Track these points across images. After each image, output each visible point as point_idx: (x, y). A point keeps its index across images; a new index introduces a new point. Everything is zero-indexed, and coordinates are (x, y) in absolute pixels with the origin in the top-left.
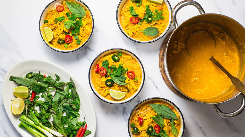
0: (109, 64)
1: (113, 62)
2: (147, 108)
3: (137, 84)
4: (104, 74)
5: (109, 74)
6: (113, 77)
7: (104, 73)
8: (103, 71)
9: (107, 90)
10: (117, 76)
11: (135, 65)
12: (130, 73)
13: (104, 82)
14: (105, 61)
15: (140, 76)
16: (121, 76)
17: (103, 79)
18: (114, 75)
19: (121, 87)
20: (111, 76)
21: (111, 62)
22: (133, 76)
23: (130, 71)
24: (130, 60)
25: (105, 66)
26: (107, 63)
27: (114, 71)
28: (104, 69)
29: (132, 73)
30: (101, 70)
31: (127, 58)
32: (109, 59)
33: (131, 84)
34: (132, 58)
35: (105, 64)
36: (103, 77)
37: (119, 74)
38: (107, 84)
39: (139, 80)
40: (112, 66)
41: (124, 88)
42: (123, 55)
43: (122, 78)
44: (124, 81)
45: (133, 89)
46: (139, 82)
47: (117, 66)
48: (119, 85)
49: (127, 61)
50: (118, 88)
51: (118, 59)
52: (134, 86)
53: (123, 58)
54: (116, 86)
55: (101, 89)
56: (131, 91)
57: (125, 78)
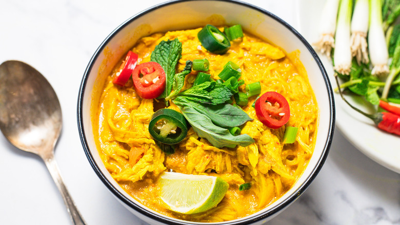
0: (184, 57)
1: (200, 52)
3: (293, 162)
4: (151, 89)
5: (172, 94)
6: (191, 105)
7: (152, 83)
8: (148, 77)
10: (208, 105)
11: (293, 84)
12: (269, 103)
14: (169, 42)
15: (307, 132)
16: (228, 107)
17: (141, 110)
18: (196, 99)
19: (218, 156)
20: (180, 98)
21: (194, 51)
22: (282, 117)
23: (269, 96)
24: (273, 62)
25: (163, 60)
26: (172, 48)
27: (201, 85)
28: (154, 70)
29: (278, 104)
30: (142, 72)
31: (261, 54)
32: (185, 41)
33: (266, 152)
34: (283, 56)
35: (165, 54)
36: (144, 103)
37: (220, 97)
38: (159, 132)
39: (301, 143)
40: (194, 62)
41: (232, 164)
42: (249, 41)
43: (233, 115)
44: (238, 128)
45: (273, 178)
46: (303, 154)
47: (216, 69)
48: (212, 145)
49: (260, 62)
50: (204, 160)
51: (223, 42)
52: (278, 163)
53: (244, 49)
54: (198, 148)
55: (123, 157)
56: (259, 183)
57: (243, 118)
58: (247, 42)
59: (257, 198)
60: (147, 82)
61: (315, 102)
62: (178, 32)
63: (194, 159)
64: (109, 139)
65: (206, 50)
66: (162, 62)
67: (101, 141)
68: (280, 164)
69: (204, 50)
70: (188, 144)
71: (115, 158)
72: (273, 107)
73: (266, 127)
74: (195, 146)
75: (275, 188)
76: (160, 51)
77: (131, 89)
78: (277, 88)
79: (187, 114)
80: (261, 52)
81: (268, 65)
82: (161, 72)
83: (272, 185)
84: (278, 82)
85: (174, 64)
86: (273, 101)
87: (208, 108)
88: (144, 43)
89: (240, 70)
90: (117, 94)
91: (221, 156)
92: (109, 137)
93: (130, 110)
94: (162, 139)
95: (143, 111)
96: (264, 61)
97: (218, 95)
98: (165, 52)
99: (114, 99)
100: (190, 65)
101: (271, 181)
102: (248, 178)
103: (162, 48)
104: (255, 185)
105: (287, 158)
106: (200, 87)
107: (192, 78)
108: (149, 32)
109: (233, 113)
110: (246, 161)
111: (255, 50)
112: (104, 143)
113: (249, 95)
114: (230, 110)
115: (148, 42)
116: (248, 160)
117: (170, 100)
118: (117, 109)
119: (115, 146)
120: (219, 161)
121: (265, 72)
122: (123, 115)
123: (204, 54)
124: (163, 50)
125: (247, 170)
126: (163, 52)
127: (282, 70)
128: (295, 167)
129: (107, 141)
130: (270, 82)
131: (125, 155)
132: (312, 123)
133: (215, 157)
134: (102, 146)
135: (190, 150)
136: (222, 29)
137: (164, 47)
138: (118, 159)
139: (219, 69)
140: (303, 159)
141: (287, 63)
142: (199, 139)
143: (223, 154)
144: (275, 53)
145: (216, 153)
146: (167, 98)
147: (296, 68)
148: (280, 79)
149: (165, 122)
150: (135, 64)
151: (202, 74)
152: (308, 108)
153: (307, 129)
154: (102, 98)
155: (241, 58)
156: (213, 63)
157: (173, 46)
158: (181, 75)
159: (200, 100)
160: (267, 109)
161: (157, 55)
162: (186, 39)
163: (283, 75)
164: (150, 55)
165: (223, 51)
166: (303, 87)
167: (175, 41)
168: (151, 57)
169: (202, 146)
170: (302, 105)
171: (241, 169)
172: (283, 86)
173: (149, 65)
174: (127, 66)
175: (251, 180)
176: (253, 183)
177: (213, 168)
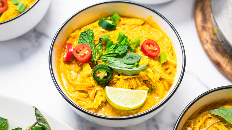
0: (96, 37)
1: (103, 32)
2: (204, 123)
3: (169, 71)
4: (86, 57)
5: (97, 57)
6: (110, 59)
7: (85, 54)
8: (82, 52)
9: (99, 93)
10: (119, 56)
11: (154, 34)
12: (147, 46)
13: (89, 76)
14: (85, 32)
16: (128, 54)
17: (85, 70)
18: (111, 55)
19: (132, 80)
20: (103, 57)
21: (100, 32)
22: (156, 50)
23: (147, 42)
24: (140, 27)
25: (86, 42)
26: (89, 34)
27: (110, 48)
28: (84, 48)
29: (152, 45)
30: (77, 51)
31: (132, 24)
32: (93, 29)
33: (155, 70)
34: (143, 22)
35: (86, 38)
36: (85, 66)
37: (123, 50)
38: (99, 78)
39: (170, 60)
40: (103, 38)
41: (140, 82)
42: (124, 20)
43: (132, 58)
44: (137, 63)
45: (163, 82)
46: (172, 65)
47: (114, 38)
48: (127, 76)
49: (134, 28)
50: (125, 84)
51: (113, 24)
52: (163, 73)
53: (123, 24)
54: (120, 80)
55: (84, 97)
56: (156, 87)
57: (138, 57)
58: (123, 21)
59: (158, 94)
60: (83, 55)
61: (168, 39)
62: (88, 26)
63: (120, 86)
64: (73, 90)
65: (106, 30)
66: (86, 43)
67: (69, 93)
68: (164, 74)
69: (104, 30)
70: (114, 79)
71: (80, 99)
72: (150, 47)
73: (150, 58)
74: (118, 79)
75: (165, 87)
76: (82, 38)
77: (74, 62)
78: (147, 38)
79: (109, 64)
80: (132, 23)
81: (138, 29)
82: (88, 47)
83: (163, 85)
84: (146, 35)
85: (93, 41)
86: (149, 44)
87: (118, 58)
88: (72, 37)
89: (126, 35)
90: (68, 66)
91: (133, 79)
92: (72, 89)
93: (78, 73)
94: (101, 81)
95: (86, 71)
96: (135, 27)
97: (121, 50)
98: (85, 37)
99: (67, 70)
100: (101, 40)
101: (162, 84)
102: (150, 86)
103: (83, 36)
104: (155, 89)
105: (165, 70)
106: (110, 49)
107: (104, 46)
108: (72, 31)
109: (132, 56)
110: (147, 78)
111: (129, 23)
112: (71, 93)
113: (135, 45)
114: (130, 55)
115: (73, 36)
116: (148, 77)
117: (97, 61)
118: (70, 74)
119: (77, 93)
120: (133, 83)
121: (138, 32)
122: (75, 76)
123: (105, 33)
124: (83, 37)
125: (148, 83)
126: (84, 38)
127: (145, 29)
128: (170, 73)
129: (72, 92)
130: (142, 37)
131: (85, 96)
132: (170, 49)
133: (131, 81)
134: (71, 95)
135: (116, 83)
136: (109, 18)
137: (84, 35)
138: (82, 99)
139: (116, 38)
140: (173, 68)
141: (147, 25)
142: (119, 75)
143: (134, 78)
144: (140, 22)
145: (130, 79)
146: (95, 60)
147: (152, 26)
148: (147, 33)
149: (100, 71)
150: (73, 48)
151: (109, 42)
152: (166, 43)
153: (169, 53)
154: (60, 71)
155: (124, 29)
156: (111, 35)
157: (89, 33)
158: (99, 46)
159: (113, 55)
160: (148, 49)
161: (81, 40)
162: (93, 28)
163: (147, 31)
164: (78, 42)
165: (114, 28)
166: (159, 33)
167: (88, 30)
168: (79, 42)
169: (123, 78)
170: (162, 42)
171: (145, 83)
172: (150, 36)
173: (80, 46)
174: (69, 50)
175: (152, 87)
176: (153, 88)
177: (132, 87)
